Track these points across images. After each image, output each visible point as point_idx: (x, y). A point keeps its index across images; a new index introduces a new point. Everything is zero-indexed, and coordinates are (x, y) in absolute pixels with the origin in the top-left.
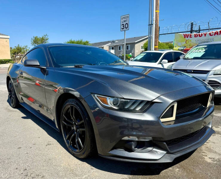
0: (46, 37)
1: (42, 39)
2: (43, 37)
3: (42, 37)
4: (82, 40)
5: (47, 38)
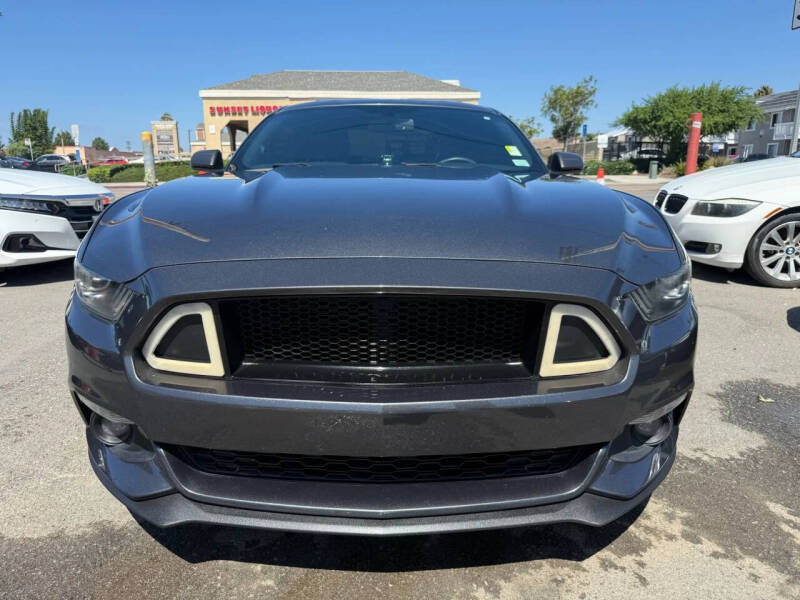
0: (589, 87)
1: (577, 92)
2: (579, 87)
3: (575, 88)
4: (718, 85)
5: (592, 90)
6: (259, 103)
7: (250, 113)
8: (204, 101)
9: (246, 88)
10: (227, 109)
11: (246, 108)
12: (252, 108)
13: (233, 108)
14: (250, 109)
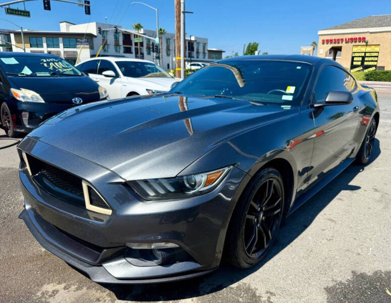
6: (350, 36)
7: (344, 42)
8: (320, 37)
9: (345, 28)
10: (331, 40)
11: (342, 40)
12: (346, 39)
13: (335, 40)
14: (344, 40)
